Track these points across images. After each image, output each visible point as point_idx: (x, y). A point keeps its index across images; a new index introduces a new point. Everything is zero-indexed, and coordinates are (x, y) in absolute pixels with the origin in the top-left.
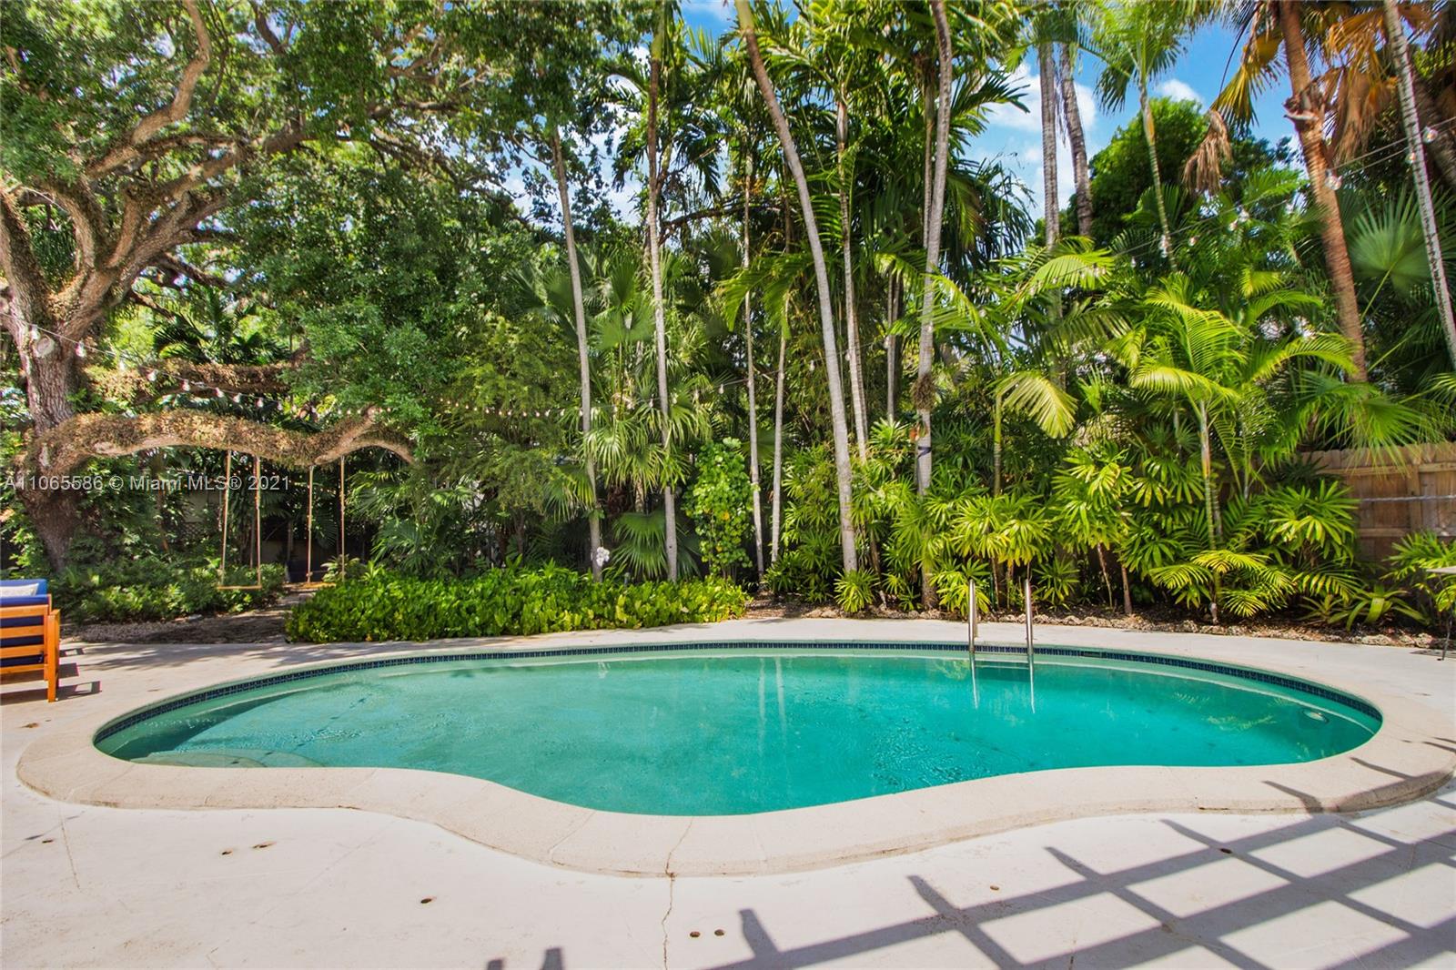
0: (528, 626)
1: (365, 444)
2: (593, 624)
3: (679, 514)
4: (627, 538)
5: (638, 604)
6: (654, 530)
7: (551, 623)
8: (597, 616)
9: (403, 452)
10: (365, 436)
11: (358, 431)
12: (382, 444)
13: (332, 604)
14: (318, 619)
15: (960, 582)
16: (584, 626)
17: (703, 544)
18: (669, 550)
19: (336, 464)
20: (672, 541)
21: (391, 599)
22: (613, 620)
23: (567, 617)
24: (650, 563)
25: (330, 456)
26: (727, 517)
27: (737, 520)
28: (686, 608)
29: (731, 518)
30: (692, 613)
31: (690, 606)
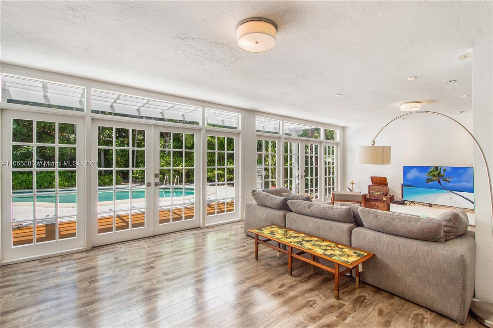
26: (119, 159)
27: (123, 160)
28: (102, 182)
29: (121, 159)
30: (104, 183)
31: (104, 182)
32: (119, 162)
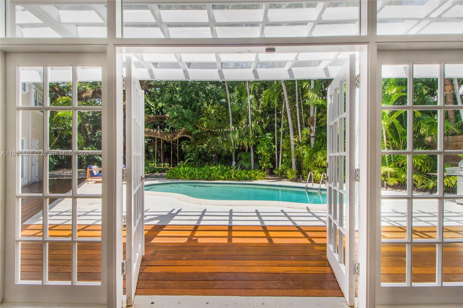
0: (212, 178)
1: (182, 136)
2: (227, 179)
3: (255, 153)
4: (241, 159)
5: (237, 175)
6: (248, 157)
7: (217, 178)
8: (227, 177)
9: (190, 137)
10: (182, 134)
11: (180, 133)
12: (185, 135)
13: (174, 171)
14: (171, 174)
15: (317, 173)
16: (225, 179)
17: (260, 161)
18: (252, 162)
19: (176, 140)
20: (252, 160)
21: (185, 171)
22: (231, 178)
23: (221, 177)
24: (247, 166)
25: (175, 138)
26: (266, 154)
27: (269, 155)
28: (249, 176)
29: (267, 154)
30: (250, 178)
31: (250, 176)
32: (266, 157)
